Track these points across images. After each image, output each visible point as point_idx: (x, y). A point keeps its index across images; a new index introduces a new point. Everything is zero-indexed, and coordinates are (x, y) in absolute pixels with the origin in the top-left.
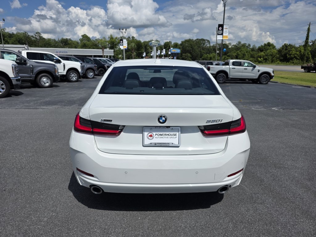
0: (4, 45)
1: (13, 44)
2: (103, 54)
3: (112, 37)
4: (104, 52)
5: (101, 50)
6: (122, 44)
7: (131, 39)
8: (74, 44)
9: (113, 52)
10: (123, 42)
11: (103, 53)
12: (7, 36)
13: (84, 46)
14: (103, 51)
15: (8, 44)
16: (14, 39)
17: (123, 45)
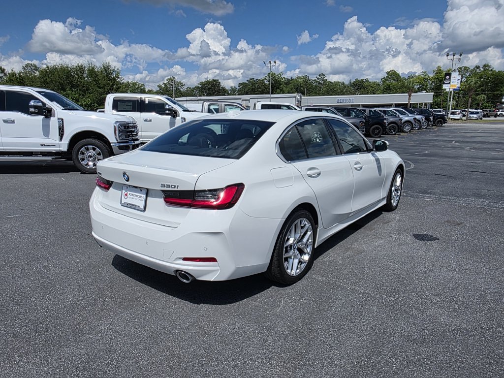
0: (272, 95)
1: (289, 93)
2: (409, 102)
3: (440, 70)
4: (411, 98)
5: (407, 94)
6: (448, 81)
7: (482, 69)
8: (371, 87)
9: (432, 96)
10: (450, 79)
11: (409, 99)
12: (283, 83)
13: (388, 90)
14: (410, 95)
15: (283, 93)
16: (290, 86)
17: (449, 83)
